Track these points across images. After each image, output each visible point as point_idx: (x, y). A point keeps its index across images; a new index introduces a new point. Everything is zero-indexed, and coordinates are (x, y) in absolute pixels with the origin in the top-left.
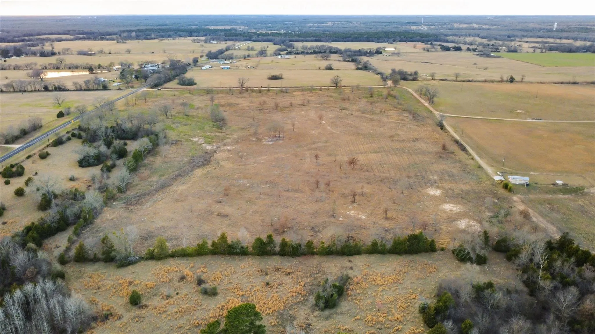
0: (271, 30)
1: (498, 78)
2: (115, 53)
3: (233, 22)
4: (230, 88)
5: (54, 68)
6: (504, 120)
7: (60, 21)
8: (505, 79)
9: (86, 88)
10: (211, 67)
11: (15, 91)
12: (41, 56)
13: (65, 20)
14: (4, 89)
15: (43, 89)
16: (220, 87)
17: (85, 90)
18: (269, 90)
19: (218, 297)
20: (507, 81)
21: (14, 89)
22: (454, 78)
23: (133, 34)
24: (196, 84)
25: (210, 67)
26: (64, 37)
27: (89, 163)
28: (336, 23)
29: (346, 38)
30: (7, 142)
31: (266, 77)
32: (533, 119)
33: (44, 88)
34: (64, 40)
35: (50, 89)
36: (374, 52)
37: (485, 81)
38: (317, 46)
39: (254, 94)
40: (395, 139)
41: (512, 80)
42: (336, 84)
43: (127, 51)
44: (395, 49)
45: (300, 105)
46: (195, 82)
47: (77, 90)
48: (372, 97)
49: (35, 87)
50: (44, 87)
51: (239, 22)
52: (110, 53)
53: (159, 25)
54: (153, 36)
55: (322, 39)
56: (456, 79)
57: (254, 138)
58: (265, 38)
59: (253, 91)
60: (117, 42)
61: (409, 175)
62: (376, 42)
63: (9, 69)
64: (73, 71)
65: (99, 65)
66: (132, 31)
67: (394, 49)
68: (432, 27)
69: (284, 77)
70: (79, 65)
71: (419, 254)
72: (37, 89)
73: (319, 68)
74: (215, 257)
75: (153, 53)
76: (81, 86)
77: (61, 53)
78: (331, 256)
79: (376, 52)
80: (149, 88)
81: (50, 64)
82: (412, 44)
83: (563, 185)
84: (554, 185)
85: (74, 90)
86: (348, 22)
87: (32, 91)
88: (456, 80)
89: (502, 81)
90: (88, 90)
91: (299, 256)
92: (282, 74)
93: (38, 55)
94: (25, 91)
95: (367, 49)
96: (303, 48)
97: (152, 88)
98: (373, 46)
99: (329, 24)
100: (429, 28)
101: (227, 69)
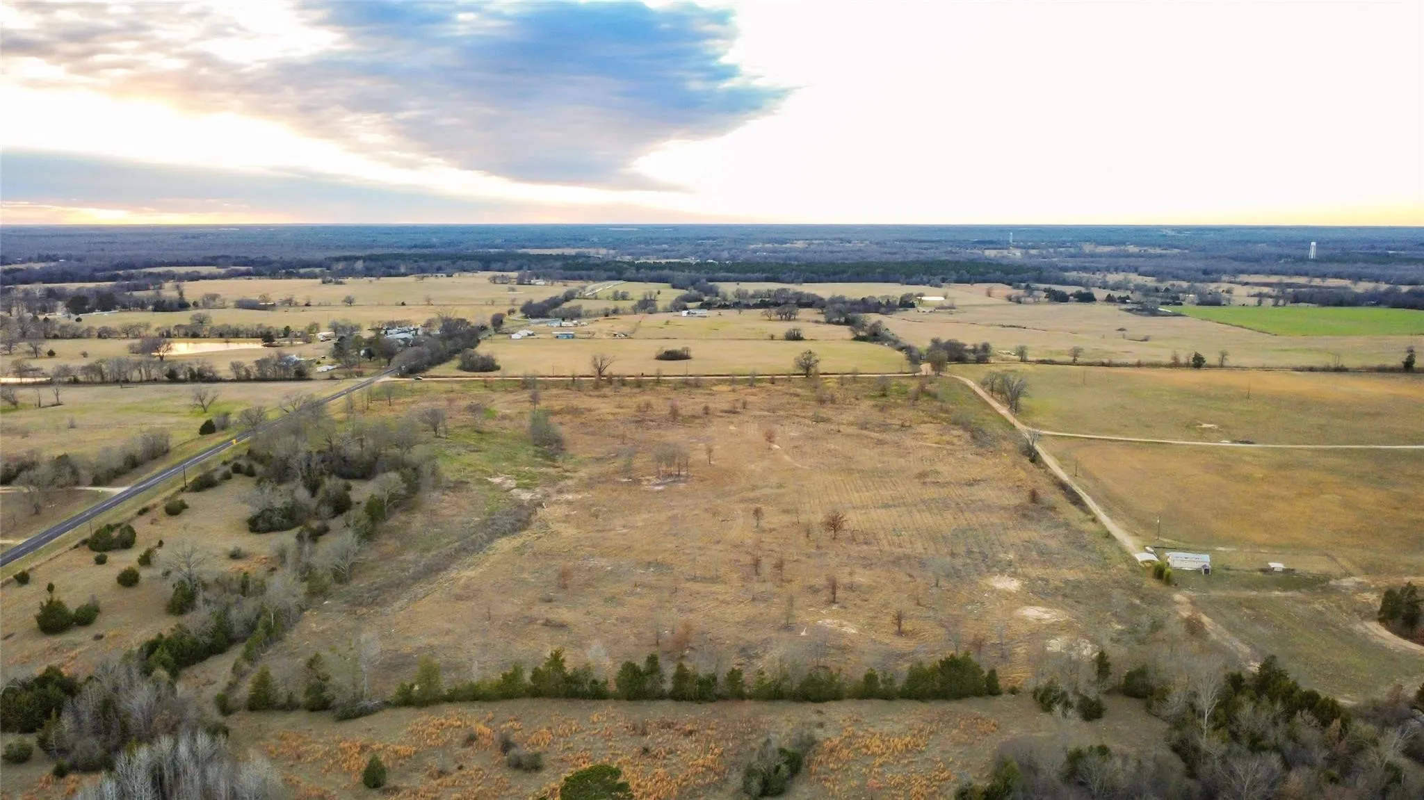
0: (667, 258)
1: (1167, 359)
2: (320, 305)
3: (583, 240)
4: (573, 377)
5: (186, 335)
6: (1170, 444)
7: (194, 237)
8: (1183, 360)
9: (258, 375)
10: (533, 335)
11: (104, 382)
12: (155, 310)
13: (205, 235)
14: (81, 378)
15: (165, 378)
16: (551, 374)
17: (257, 380)
18: (658, 382)
19: (544, 774)
20: (1187, 365)
21: (103, 377)
22: (1071, 359)
23: (359, 265)
24: (498, 368)
25: (529, 335)
26: (204, 270)
27: (271, 524)
28: (814, 242)
29: (835, 273)
30: (97, 482)
31: (654, 355)
32: (1235, 442)
33: (167, 376)
34: (204, 278)
35: (181, 377)
36: (898, 303)
37: (1139, 365)
38: (769, 291)
39: (626, 390)
40: (928, 480)
41: (1198, 363)
42: (807, 368)
43: (345, 301)
44: (945, 297)
45: (726, 412)
46: (497, 364)
47: (239, 380)
48: (884, 395)
49: (148, 373)
50: (168, 372)
51: (596, 240)
52: (307, 305)
53: (415, 246)
54: (403, 270)
55: (781, 276)
56: (1075, 360)
57: (624, 478)
58: (654, 274)
59: (624, 383)
60: (324, 283)
61: (954, 551)
62: (903, 284)
63: (89, 336)
64: (227, 342)
65: (287, 329)
66: (357, 258)
67: (942, 299)
68: (1033, 252)
69: (692, 354)
70: (241, 329)
71: (964, 700)
72: (153, 377)
73: (772, 338)
74: (536, 702)
75: (403, 304)
76: (247, 371)
77: (201, 304)
78: (781, 703)
79: (900, 303)
80: (397, 377)
81: (178, 327)
82: (985, 286)
83: (1285, 571)
84: (1264, 571)
85: (232, 381)
86: (842, 240)
87: (141, 382)
88: (1074, 363)
89: (1175, 365)
90: (263, 379)
91: (712, 701)
92: (687, 349)
93: (150, 307)
94: (127, 381)
95: (882, 297)
96: (739, 294)
97: (402, 376)
98: (895, 291)
99: (800, 245)
100: (1027, 253)
101: (568, 338)
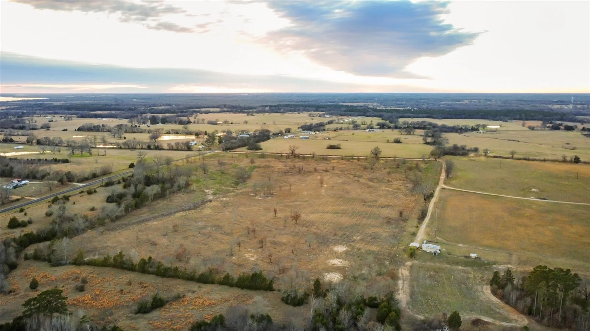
1: (562, 158)
2: (236, 123)
5: (175, 133)
7: (228, 97)
8: (568, 159)
10: (294, 137)
13: (236, 96)
18: (313, 157)
20: (571, 162)
24: (261, 149)
25: (292, 137)
26: (211, 110)
27: (113, 200)
31: (326, 147)
33: (148, 147)
34: (211, 113)
35: (152, 148)
36: (470, 128)
39: (297, 160)
40: (368, 204)
41: (577, 161)
42: (376, 154)
43: (245, 122)
45: (324, 171)
47: (170, 149)
52: (232, 123)
54: (282, 111)
56: (512, 157)
58: (378, 114)
59: (299, 157)
60: (248, 115)
65: (206, 132)
69: (341, 147)
70: (192, 131)
72: (143, 147)
73: (388, 141)
75: (265, 124)
79: (472, 129)
85: (167, 150)
89: (564, 161)
92: (339, 145)
97: (223, 151)
101: (305, 139)
